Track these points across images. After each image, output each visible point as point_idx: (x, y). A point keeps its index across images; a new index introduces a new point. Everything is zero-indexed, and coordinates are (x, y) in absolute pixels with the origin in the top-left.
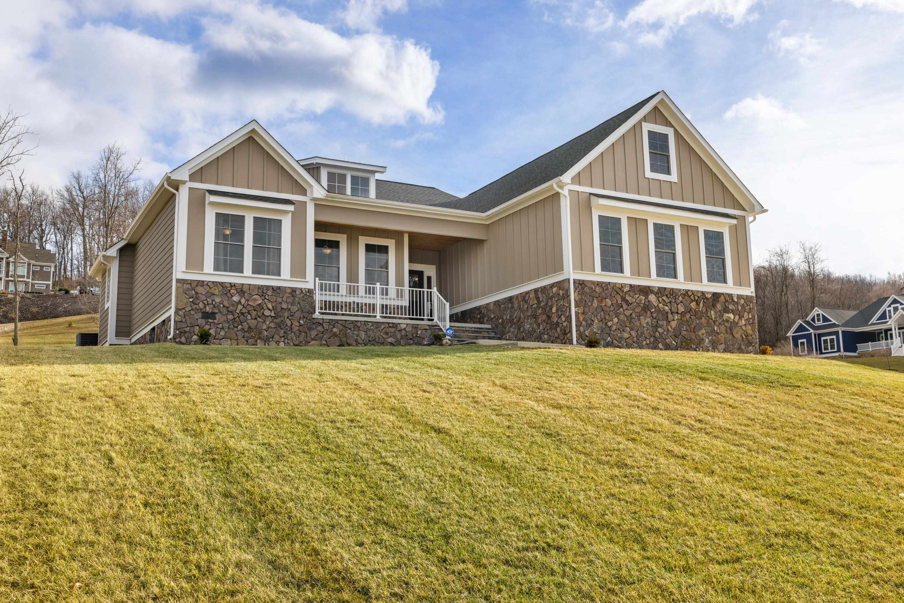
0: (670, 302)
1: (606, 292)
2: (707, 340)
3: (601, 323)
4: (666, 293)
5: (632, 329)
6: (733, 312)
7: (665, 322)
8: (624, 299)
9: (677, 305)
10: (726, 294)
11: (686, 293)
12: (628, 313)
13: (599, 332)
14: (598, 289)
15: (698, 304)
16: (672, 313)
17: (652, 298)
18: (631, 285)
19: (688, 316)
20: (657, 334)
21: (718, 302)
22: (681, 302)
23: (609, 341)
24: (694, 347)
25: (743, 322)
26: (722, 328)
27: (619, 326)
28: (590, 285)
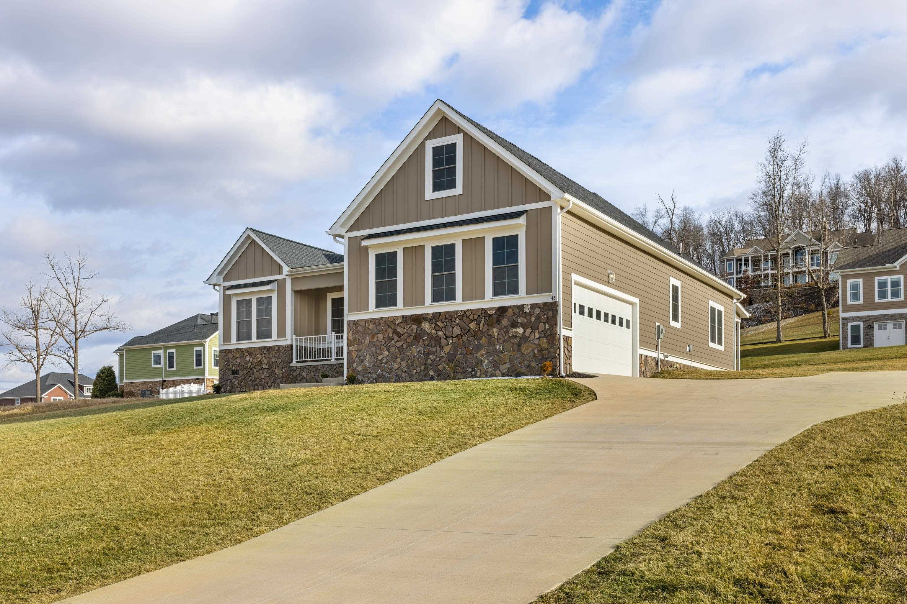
0: (445, 327)
1: (378, 327)
2: (486, 361)
3: (373, 358)
4: (440, 317)
5: (402, 360)
6: (523, 325)
7: (438, 348)
8: (395, 332)
9: (453, 328)
10: (514, 306)
11: (465, 314)
12: (399, 344)
13: (371, 366)
14: (371, 326)
15: (478, 324)
16: (446, 338)
17: (426, 325)
18: (403, 316)
19: (465, 338)
20: (429, 361)
21: (504, 317)
22: (458, 324)
23: (379, 374)
24: (470, 370)
25: (537, 335)
26: (508, 345)
27: (389, 358)
28: (363, 324)
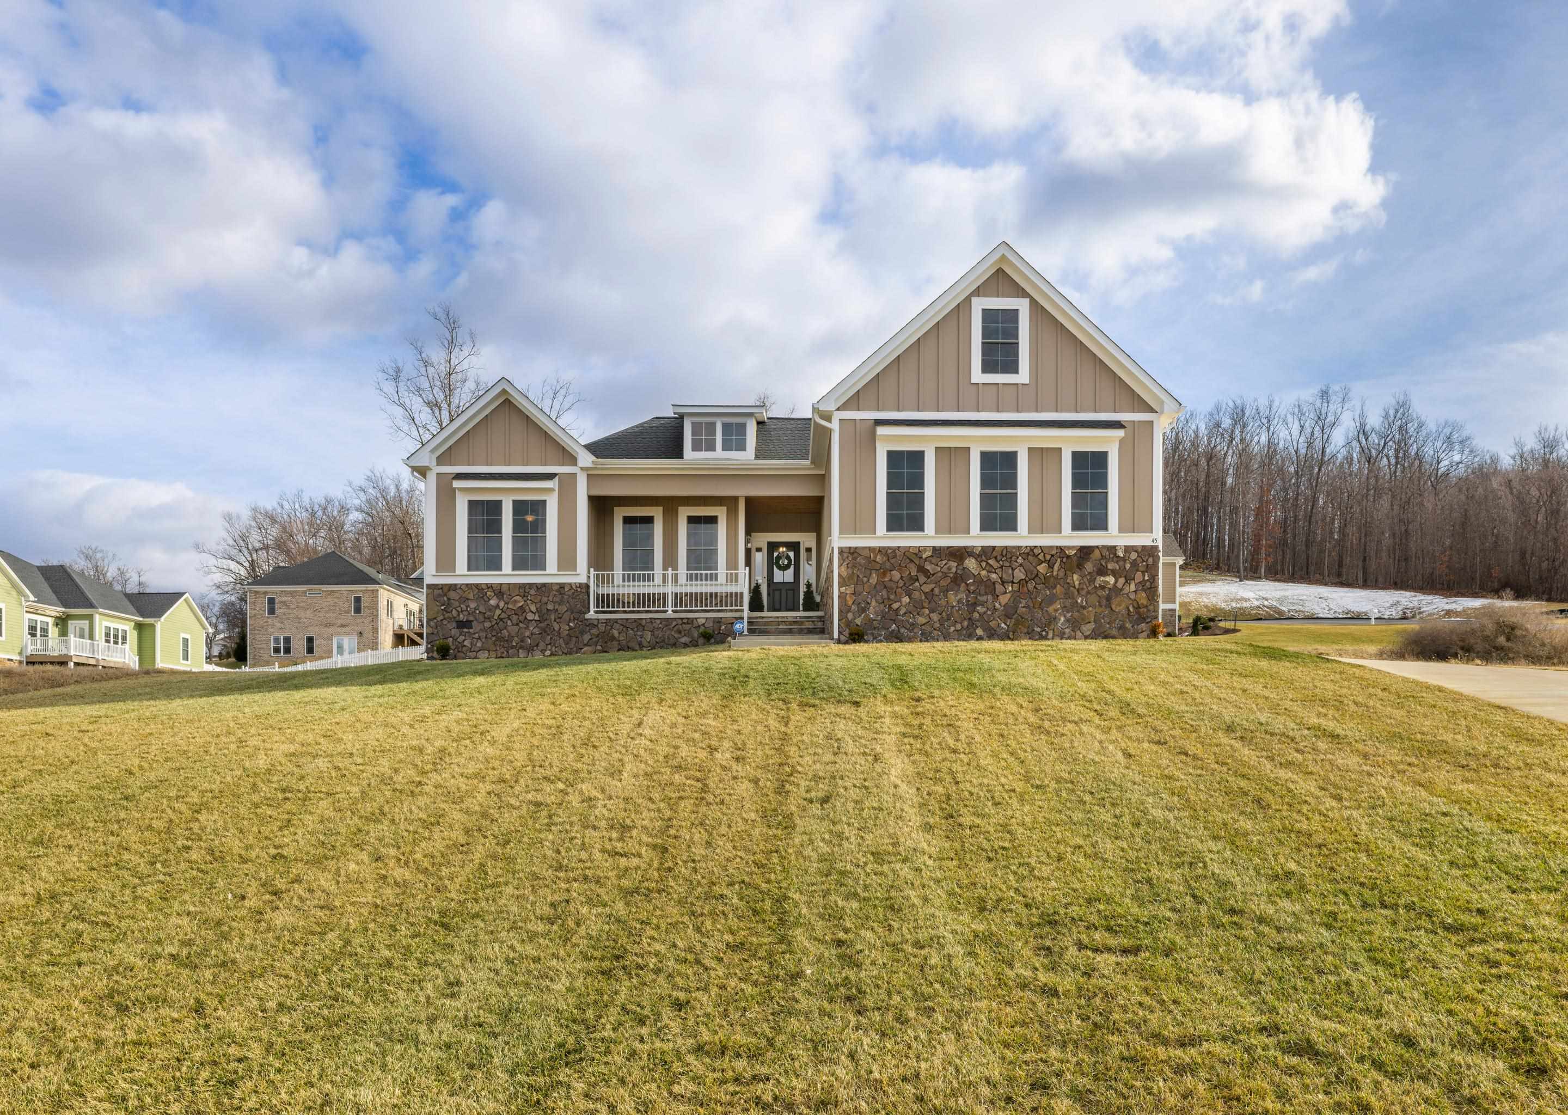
0: (1001, 567)
1: (892, 561)
2: (1062, 619)
3: (882, 606)
4: (995, 554)
5: (932, 611)
6: (1114, 573)
7: (990, 597)
8: (921, 569)
9: (1013, 569)
10: (1103, 546)
11: (1031, 552)
12: (927, 588)
13: (879, 618)
14: (879, 558)
15: (1051, 567)
16: (1003, 583)
17: (971, 563)
18: (934, 548)
19: (1031, 586)
20: (976, 615)
21: (1088, 559)
22: (1021, 565)
23: (893, 631)
24: (1039, 630)
25: (1133, 587)
26: (1093, 599)
27: (911, 608)
28: (866, 553)
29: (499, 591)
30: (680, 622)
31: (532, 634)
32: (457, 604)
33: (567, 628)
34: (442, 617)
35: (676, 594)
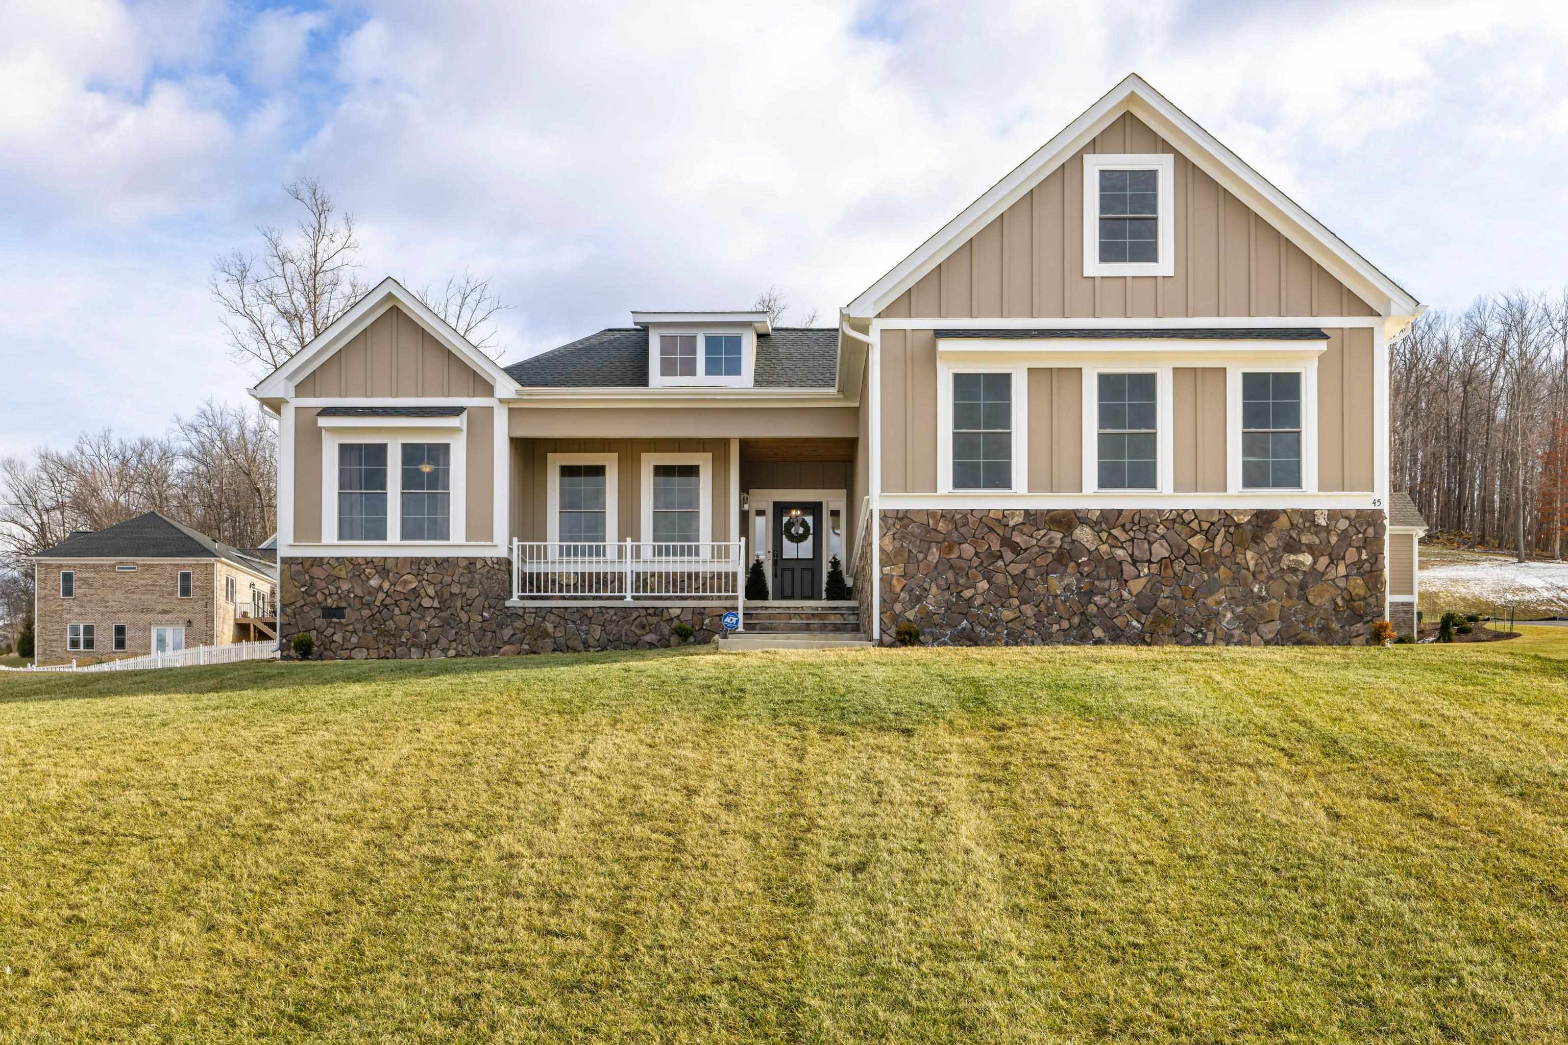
0: (1132, 540)
1: (962, 530)
2: (1229, 615)
3: (947, 595)
4: (1121, 520)
5: (1024, 602)
6: (1311, 549)
7: (1114, 583)
8: (1007, 542)
9: (1150, 544)
10: (1294, 511)
11: (1178, 519)
12: (1015, 569)
13: (942, 611)
14: (941, 526)
15: (1210, 540)
16: (1135, 562)
17: (1084, 534)
18: (1027, 512)
19: (1178, 567)
20: (1092, 609)
21: (1269, 530)
22: (1163, 537)
23: (964, 629)
24: (1192, 630)
25: (1342, 570)
26: (1278, 587)
27: (991, 596)
28: (924, 520)
29: (382, 567)
30: (643, 613)
31: (429, 627)
32: (323, 584)
33: (480, 619)
34: (302, 603)
35: (638, 574)
